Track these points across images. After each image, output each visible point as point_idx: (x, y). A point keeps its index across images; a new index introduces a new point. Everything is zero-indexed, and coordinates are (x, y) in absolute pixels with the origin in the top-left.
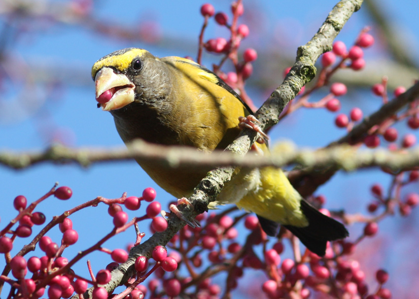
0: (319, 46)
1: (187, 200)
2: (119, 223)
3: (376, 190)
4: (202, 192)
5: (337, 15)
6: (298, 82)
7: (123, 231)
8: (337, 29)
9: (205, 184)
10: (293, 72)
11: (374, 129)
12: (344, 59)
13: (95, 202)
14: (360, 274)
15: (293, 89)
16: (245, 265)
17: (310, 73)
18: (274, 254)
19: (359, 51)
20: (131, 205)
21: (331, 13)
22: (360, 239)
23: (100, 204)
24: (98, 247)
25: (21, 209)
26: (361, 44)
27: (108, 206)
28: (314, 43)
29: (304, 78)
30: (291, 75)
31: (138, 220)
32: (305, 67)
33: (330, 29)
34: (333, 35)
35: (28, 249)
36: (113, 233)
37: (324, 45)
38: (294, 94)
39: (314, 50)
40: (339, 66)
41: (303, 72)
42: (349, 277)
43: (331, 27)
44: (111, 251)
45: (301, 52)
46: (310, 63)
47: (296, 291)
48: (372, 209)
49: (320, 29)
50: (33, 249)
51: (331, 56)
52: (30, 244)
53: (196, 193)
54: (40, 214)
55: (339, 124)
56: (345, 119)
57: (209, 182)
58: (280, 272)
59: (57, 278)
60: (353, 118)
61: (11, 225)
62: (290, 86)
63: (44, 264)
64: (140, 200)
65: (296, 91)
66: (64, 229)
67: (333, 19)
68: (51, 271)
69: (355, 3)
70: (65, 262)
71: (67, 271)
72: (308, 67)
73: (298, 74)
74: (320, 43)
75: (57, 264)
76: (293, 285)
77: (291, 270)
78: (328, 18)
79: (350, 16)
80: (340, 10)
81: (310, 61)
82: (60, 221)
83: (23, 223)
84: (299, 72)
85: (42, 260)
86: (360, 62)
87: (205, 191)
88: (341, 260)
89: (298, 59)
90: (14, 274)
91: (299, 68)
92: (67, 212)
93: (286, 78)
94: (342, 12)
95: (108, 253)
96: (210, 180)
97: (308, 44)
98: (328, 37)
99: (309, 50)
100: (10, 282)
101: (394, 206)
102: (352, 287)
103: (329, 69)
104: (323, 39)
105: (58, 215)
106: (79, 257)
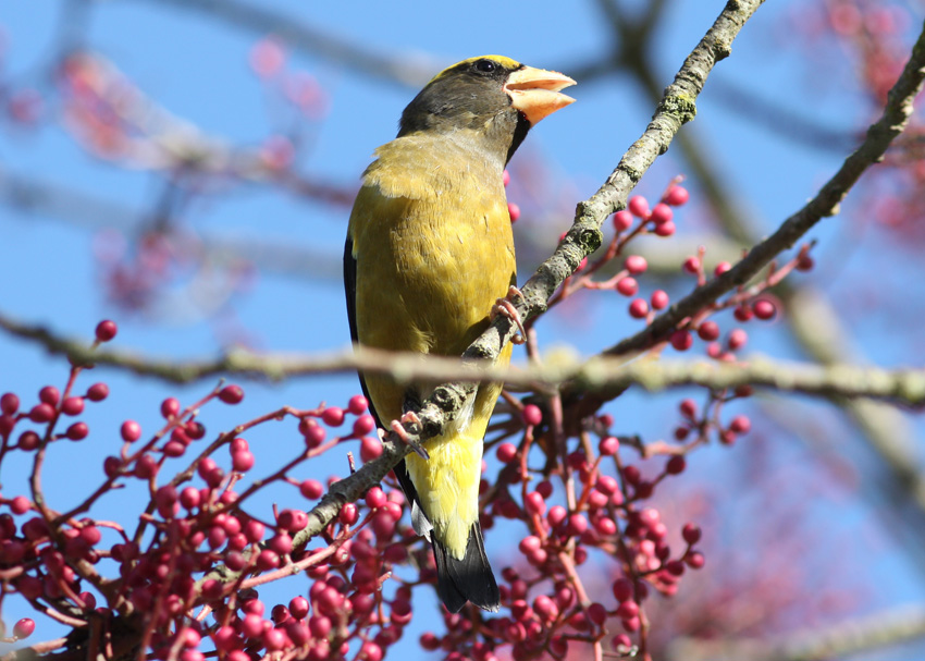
0: (607, 202)
1: (414, 415)
2: (313, 441)
3: (686, 409)
4: (436, 406)
5: (634, 159)
6: (576, 253)
7: (318, 454)
8: (634, 179)
9: (440, 396)
10: (570, 239)
11: (685, 321)
12: (645, 223)
13: (281, 414)
14: (660, 529)
15: (569, 262)
16: (495, 513)
17: (593, 240)
18: (537, 498)
19: (666, 210)
20: (331, 420)
21: (625, 156)
22: (661, 478)
23: (288, 417)
24: (281, 475)
25: (171, 418)
26: (671, 200)
27: (297, 421)
28: (600, 198)
29: (585, 247)
30: (567, 242)
31: (342, 440)
32: (586, 231)
33: (626, 179)
34: (628, 186)
35: (184, 478)
36: (304, 457)
37: (615, 202)
38: (570, 270)
39: (600, 208)
40: (637, 231)
41: (584, 238)
42: (643, 532)
43: (626, 175)
44: (300, 481)
45: (581, 210)
46: (593, 226)
47: (567, 552)
48: (681, 435)
49: (609, 178)
50: (188, 479)
51: (627, 216)
52: (186, 472)
53: (426, 408)
54: (199, 425)
55: (635, 313)
56: (643, 306)
57: (446, 392)
58: (546, 523)
59: (221, 518)
60: (655, 305)
61: (155, 439)
62: (565, 257)
63: (204, 498)
64: (345, 412)
65: (573, 266)
66: (234, 450)
67: (628, 163)
68: (213, 509)
69: (660, 142)
70: (232, 498)
71: (234, 509)
72: (590, 231)
73: (576, 241)
74: (609, 198)
75: (222, 500)
76: (564, 544)
77: (562, 521)
78: (621, 163)
79: (652, 160)
80: (639, 151)
81: (594, 223)
82: (230, 439)
83: (175, 437)
84: (578, 236)
85: (201, 493)
86: (669, 226)
87: (440, 405)
88: (635, 507)
89: (577, 220)
90: (162, 514)
91: (578, 234)
92: (238, 427)
93: (559, 247)
94: (642, 155)
95: (296, 484)
96: (448, 390)
97: (592, 199)
98: (621, 192)
99: (593, 208)
100: (154, 523)
101: (712, 433)
102: (649, 546)
103: (624, 235)
104: (614, 193)
105: (226, 432)
106: (254, 488)
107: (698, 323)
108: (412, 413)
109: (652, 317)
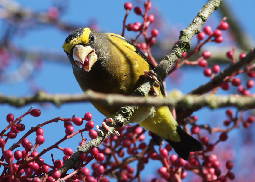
0: (193, 30)
1: (112, 119)
2: (69, 132)
3: (229, 113)
4: (121, 115)
5: (204, 12)
6: (180, 51)
7: (71, 137)
8: (204, 21)
9: (123, 111)
10: (177, 45)
11: (227, 78)
12: (210, 37)
13: (56, 120)
14: (217, 163)
15: (177, 55)
16: (149, 157)
17: (186, 46)
18: (166, 151)
19: (219, 32)
20: (78, 123)
21: (201, 11)
22: (217, 142)
24: (56, 146)
25: (11, 122)
26: (221, 28)
27: (64, 123)
28: (190, 28)
29: (183, 49)
30: (176, 47)
31: (81, 131)
32: (184, 42)
33: (200, 21)
34: (202, 24)
35: (15, 146)
36: (65, 138)
37: (196, 30)
38: (177, 58)
39: (190, 32)
40: (207, 41)
41: (183, 45)
42: (210, 165)
43: (201, 19)
45: (182, 34)
46: (187, 40)
47: (178, 174)
48: (227, 123)
49: (194, 20)
50: (19, 146)
52: (17, 143)
53: (117, 116)
54: (22, 125)
56: (210, 71)
57: (126, 109)
58: (169, 161)
59: (31, 163)
60: (214, 71)
61: (4, 131)
62: (175, 53)
63: (24, 155)
64: (83, 119)
66: (38, 134)
67: (202, 14)
68: (28, 159)
69: (215, 5)
70: (36, 154)
71: (37, 159)
72: (186, 42)
73: (180, 47)
74: (193, 29)
75: (32, 155)
76: (177, 170)
77: (176, 161)
78: (199, 14)
79: (212, 13)
80: (206, 9)
81: (187, 39)
82: (36, 129)
83: (13, 130)
84: (181, 44)
85: (23, 152)
86: (221, 38)
87: (123, 114)
88: (207, 154)
89: (180, 38)
90: (6, 161)
91: (181, 43)
92: (39, 125)
93: (173, 49)
94: (207, 10)
95: (62, 150)
96: (126, 108)
97: (186, 29)
98: (198, 25)
99: (187, 33)
100: (4, 165)
101: (240, 123)
102: (213, 170)
104: (196, 26)
106: (45, 151)
107: (232, 78)
108: (111, 119)
109: (213, 76)
